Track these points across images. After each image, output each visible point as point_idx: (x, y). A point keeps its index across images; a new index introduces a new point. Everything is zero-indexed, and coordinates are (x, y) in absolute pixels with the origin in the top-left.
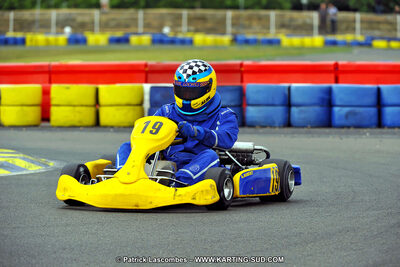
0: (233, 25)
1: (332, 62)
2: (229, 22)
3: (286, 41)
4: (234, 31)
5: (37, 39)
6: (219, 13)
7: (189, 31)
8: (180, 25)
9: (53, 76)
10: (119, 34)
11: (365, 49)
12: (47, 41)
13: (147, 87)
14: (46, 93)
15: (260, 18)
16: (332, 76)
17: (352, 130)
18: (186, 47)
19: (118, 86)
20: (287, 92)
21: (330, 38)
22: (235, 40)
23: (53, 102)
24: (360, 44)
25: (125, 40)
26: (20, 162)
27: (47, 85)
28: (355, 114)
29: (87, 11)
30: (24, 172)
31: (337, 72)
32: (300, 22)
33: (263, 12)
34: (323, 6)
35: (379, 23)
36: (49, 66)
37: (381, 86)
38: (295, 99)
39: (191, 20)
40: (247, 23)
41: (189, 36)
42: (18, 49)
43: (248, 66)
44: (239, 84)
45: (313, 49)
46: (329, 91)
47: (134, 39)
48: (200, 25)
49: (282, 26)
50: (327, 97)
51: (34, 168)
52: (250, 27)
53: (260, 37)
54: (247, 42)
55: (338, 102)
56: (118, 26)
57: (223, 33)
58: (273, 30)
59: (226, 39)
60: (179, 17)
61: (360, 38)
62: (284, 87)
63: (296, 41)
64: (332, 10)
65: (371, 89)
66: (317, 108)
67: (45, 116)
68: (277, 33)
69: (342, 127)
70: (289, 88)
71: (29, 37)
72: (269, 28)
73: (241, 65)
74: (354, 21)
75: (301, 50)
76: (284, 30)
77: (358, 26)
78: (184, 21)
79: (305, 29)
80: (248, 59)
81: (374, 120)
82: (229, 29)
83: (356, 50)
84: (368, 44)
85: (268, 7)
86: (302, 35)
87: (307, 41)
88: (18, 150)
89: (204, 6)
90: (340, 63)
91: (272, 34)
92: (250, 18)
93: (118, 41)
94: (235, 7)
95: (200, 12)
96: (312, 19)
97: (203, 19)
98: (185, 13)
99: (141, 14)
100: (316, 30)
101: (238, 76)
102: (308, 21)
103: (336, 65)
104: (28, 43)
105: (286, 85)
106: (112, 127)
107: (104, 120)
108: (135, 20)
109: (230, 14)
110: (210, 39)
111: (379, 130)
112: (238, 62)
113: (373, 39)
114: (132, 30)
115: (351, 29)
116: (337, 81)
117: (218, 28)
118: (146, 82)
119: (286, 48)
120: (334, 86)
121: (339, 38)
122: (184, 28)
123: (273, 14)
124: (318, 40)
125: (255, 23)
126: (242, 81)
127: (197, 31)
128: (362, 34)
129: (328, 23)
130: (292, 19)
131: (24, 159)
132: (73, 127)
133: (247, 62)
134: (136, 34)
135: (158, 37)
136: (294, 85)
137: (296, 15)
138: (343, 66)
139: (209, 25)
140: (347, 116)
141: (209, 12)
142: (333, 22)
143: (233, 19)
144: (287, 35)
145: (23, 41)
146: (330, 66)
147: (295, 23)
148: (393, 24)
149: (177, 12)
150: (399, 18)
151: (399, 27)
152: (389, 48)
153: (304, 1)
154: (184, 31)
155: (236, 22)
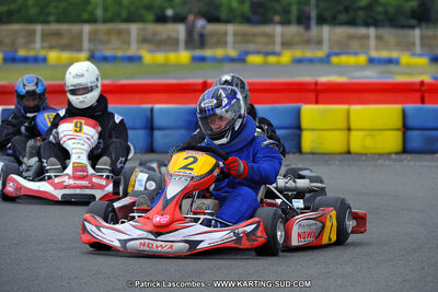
0: (90, 40)
1: (200, 81)
2: (86, 37)
3: (148, 57)
4: (92, 47)
6: (75, 28)
7: (43, 48)
8: (33, 42)
11: (238, 65)
15: (119, 33)
18: (41, 65)
20: (149, 113)
21: (199, 53)
22: (92, 57)
24: (231, 60)
32: (164, 36)
33: (123, 26)
34: (191, 18)
35: (254, 35)
38: (158, 121)
39: (45, 36)
40: (105, 38)
41: (42, 53)
45: (179, 66)
48: (55, 41)
49: (144, 40)
52: (108, 42)
53: (120, 53)
54: (105, 59)
57: (80, 50)
58: (134, 45)
59: (83, 56)
60: (33, 33)
61: (232, 53)
62: (146, 109)
63: (160, 57)
64: (201, 23)
66: (183, 132)
68: (138, 48)
70: (152, 110)
72: (129, 44)
74: (226, 34)
75: (165, 68)
76: (146, 46)
77: (230, 39)
78: (38, 38)
79: (171, 44)
82: (86, 45)
84: (241, 59)
85: (129, 20)
86: (166, 51)
87: (172, 57)
89: (59, 21)
90: (209, 80)
91: (132, 52)
92: (109, 32)
94: (92, 20)
95: (54, 27)
96: (178, 32)
97: (58, 34)
98: (39, 28)
100: (182, 45)
102: (173, 35)
103: (204, 84)
105: (149, 106)
109: (87, 28)
110: (65, 57)
113: (247, 53)
115: (222, 43)
117: (74, 45)
119: (148, 65)
121: (208, 53)
122: (38, 44)
123: (134, 28)
124: (184, 56)
125: (114, 38)
127: (51, 48)
128: (234, 48)
129: (196, 36)
130: (155, 34)
135: (11, 55)
136: (157, 106)
137: (160, 28)
139: (65, 41)
141: (64, 27)
142: (202, 36)
143: (90, 33)
144: (151, 51)
146: (196, 84)
147: (158, 38)
148: (271, 37)
149: (31, 27)
150: (278, 29)
151: (278, 40)
152: (266, 64)
153: (169, 12)
154: (37, 49)
155: (93, 38)
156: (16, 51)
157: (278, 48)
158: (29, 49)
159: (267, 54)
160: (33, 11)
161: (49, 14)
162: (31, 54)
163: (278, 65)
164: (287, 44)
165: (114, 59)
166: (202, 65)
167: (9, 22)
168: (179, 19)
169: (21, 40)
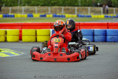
0: (77, 11)
1: (106, 23)
2: (76, 10)
3: (93, 16)
5: (18, 15)
6: (73, 8)
7: (64, 13)
9: (23, 27)
10: (43, 14)
11: (117, 19)
12: (21, 16)
13: (51, 30)
14: (21, 32)
15: (85, 9)
16: (107, 27)
17: (112, 43)
18: (63, 18)
19: (42, 30)
20: (93, 31)
21: (106, 15)
22: (78, 16)
23: (23, 34)
24: (115, 17)
25: (45, 16)
26: (13, 53)
27: (21, 29)
28: (113, 38)
29: (33, 7)
30: (14, 56)
31: (108, 25)
32: (97, 10)
33: (86, 7)
36: (21, 24)
38: (95, 33)
39: (65, 10)
41: (64, 15)
42: (12, 18)
44: (79, 29)
45: (101, 19)
46: (106, 31)
47: (47, 16)
48: (67, 11)
49: (92, 11)
50: (105, 33)
51: (17, 55)
52: (82, 12)
53: (85, 15)
54: (81, 16)
55: (108, 34)
56: (43, 12)
57: (74, 14)
59: (75, 16)
60: (61, 9)
61: (115, 15)
63: (96, 16)
64: (107, 7)
66: (102, 36)
67: (21, 39)
68: (90, 14)
69: (110, 42)
70: (94, 30)
71: (16, 15)
72: (88, 12)
73: (80, 23)
74: (113, 10)
75: (98, 19)
77: (114, 12)
78: (63, 10)
79: (99, 13)
82: (76, 12)
83: (114, 19)
84: (117, 17)
85: (89, 6)
87: (99, 16)
88: (12, 49)
89: (69, 6)
90: (109, 23)
92: (82, 9)
93: (43, 16)
94: (78, 6)
95: (67, 7)
97: (68, 9)
98: (63, 8)
99: (49, 8)
100: (102, 13)
102: (100, 10)
103: (108, 23)
104: (15, 16)
105: (93, 29)
106: (41, 42)
107: (38, 40)
108: (48, 10)
109: (76, 8)
110: (70, 15)
112: (79, 22)
115: (112, 12)
116: (108, 28)
117: (73, 12)
118: (51, 28)
119: (93, 18)
121: (109, 15)
123: (89, 8)
124: (102, 16)
125: (84, 11)
127: (67, 13)
130: (95, 10)
131: (14, 52)
132: (29, 42)
133: (81, 23)
134: (48, 14)
136: (95, 29)
138: (110, 24)
139: (70, 11)
140: (111, 39)
141: (70, 7)
142: (107, 11)
144: (94, 14)
145: (14, 16)
146: (106, 24)
153: (99, 4)
154: (63, 13)
155: (78, 11)
156: (56, 14)
158: (60, 13)
160: (61, 3)
161: (66, 4)
162: (61, 15)
165: (84, 16)
166: (107, 18)
168: (101, 6)
169: (58, 11)
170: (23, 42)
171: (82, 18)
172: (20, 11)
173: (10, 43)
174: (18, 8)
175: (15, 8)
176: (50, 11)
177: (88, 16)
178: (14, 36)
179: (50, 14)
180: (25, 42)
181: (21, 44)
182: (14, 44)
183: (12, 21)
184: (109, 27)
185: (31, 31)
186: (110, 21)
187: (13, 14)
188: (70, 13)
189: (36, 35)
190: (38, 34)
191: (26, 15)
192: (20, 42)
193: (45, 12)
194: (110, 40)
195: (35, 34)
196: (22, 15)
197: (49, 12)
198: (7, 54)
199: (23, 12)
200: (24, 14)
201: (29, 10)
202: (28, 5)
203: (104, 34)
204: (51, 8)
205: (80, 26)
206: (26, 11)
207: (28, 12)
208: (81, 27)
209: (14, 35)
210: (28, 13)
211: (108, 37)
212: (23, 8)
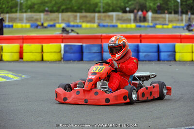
0: (98, 19)
1: (139, 34)
2: (96, 18)
3: (120, 26)
4: (99, 21)
5: (18, 25)
6: (92, 15)
7: (80, 22)
8: (76, 19)
9: (24, 40)
10: (51, 23)
11: (153, 29)
12: (22, 26)
13: (63, 45)
14: (21, 48)
15: (109, 16)
16: (139, 40)
17: (147, 62)
18: (79, 28)
19: (51, 44)
21: (139, 24)
22: (99, 25)
23: (24, 51)
24: (151, 27)
25: (54, 26)
26: (11, 76)
27: (22, 44)
28: (149, 55)
29: (38, 14)
30: (12, 80)
31: (141, 38)
32: (126, 18)
34: (136, 11)
35: (159, 18)
36: (23, 36)
37: (159, 44)
39: (81, 17)
40: (104, 18)
41: (80, 24)
42: (10, 29)
43: (104, 36)
44: (100, 43)
45: (131, 29)
46: (138, 46)
47: (58, 25)
48: (85, 19)
49: (118, 19)
50: (137, 48)
51: (16, 78)
52: (105, 20)
53: (109, 24)
54: (104, 26)
55: (141, 51)
56: (51, 20)
57: (94, 23)
58: (114, 21)
59: (95, 25)
60: (76, 16)
61: (151, 24)
63: (124, 26)
64: (140, 13)
65: (155, 45)
67: (21, 57)
68: (116, 22)
69: (143, 61)
71: (14, 25)
72: (112, 20)
73: (101, 36)
75: (126, 29)
76: (119, 21)
78: (78, 18)
79: (128, 21)
80: (104, 33)
81: (157, 58)
82: (96, 21)
83: (149, 29)
84: (154, 27)
85: (113, 11)
86: (126, 23)
87: (129, 26)
88: (10, 71)
89: (86, 12)
90: (142, 34)
91: (114, 23)
92: (105, 16)
93: (51, 26)
94: (99, 12)
95: (84, 14)
96: (130, 16)
97: (86, 17)
98: (78, 14)
99: (60, 15)
100: (132, 21)
101: (100, 40)
102: (129, 17)
103: (141, 36)
104: (14, 27)
106: (48, 61)
107: (45, 59)
108: (58, 17)
109: (97, 15)
110: (88, 25)
111: (158, 62)
112: (100, 34)
113: (156, 24)
114: (57, 21)
116: (141, 42)
117: (92, 21)
118: (62, 42)
119: (120, 29)
120: (140, 44)
121: (142, 24)
123: (115, 14)
124: (133, 25)
125: (107, 18)
126: (102, 42)
127: (83, 22)
128: (151, 22)
130: (122, 17)
131: (12, 74)
132: (33, 61)
133: (103, 35)
134: (58, 23)
137: (124, 15)
138: (143, 36)
139: (88, 19)
140: (145, 56)
141: (88, 14)
143: (98, 17)
144: (121, 23)
145: (12, 26)
146: (138, 36)
147: (123, 18)
148: (164, 18)
149: (75, 14)
150: (167, 16)
151: (167, 19)
152: (163, 28)
153: (128, 9)
154: (78, 22)
156: (69, 22)
157: (167, 22)
158: (74, 22)
159: (163, 25)
160: (76, 8)
161: (82, 9)
162: (76, 24)
163: (168, 28)
164: (170, 21)
165: (107, 26)
166: (140, 29)
167: (67, 12)
168: (131, 11)
169: (72, 19)
170: (24, 61)
171: (104, 29)
172: (21, 20)
173: (7, 63)
174: (18, 15)
175: (13, 15)
176: (60, 19)
177: (113, 26)
178: (13, 54)
179: (62, 23)
180: (28, 62)
181: (21, 64)
182: (13, 64)
183: (10, 33)
184: (142, 40)
185: (36, 47)
186: (143, 33)
187: (10, 24)
188: (88, 22)
189: (42, 51)
190: (44, 50)
191: (28, 25)
192: (20, 61)
193: (55, 20)
194: (144, 59)
195: (40, 51)
196: (24, 25)
197: (60, 21)
198: (3, 77)
199: (25, 21)
200: (26, 23)
201: (33, 18)
202: (31, 12)
203: (135, 50)
204: (62, 16)
205: (101, 39)
206: (29, 20)
207: (32, 20)
208: (103, 40)
209: (12, 51)
210: (32, 22)
211: (140, 54)
212: (25, 15)
